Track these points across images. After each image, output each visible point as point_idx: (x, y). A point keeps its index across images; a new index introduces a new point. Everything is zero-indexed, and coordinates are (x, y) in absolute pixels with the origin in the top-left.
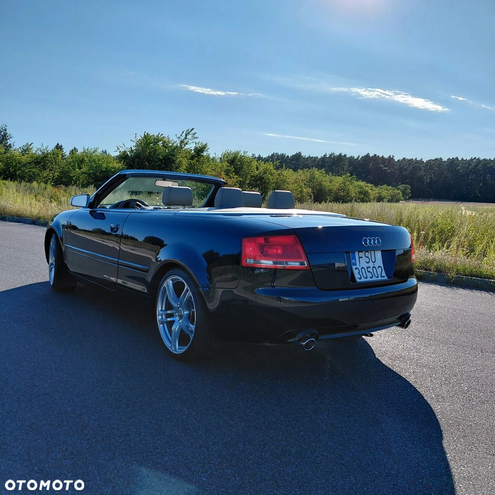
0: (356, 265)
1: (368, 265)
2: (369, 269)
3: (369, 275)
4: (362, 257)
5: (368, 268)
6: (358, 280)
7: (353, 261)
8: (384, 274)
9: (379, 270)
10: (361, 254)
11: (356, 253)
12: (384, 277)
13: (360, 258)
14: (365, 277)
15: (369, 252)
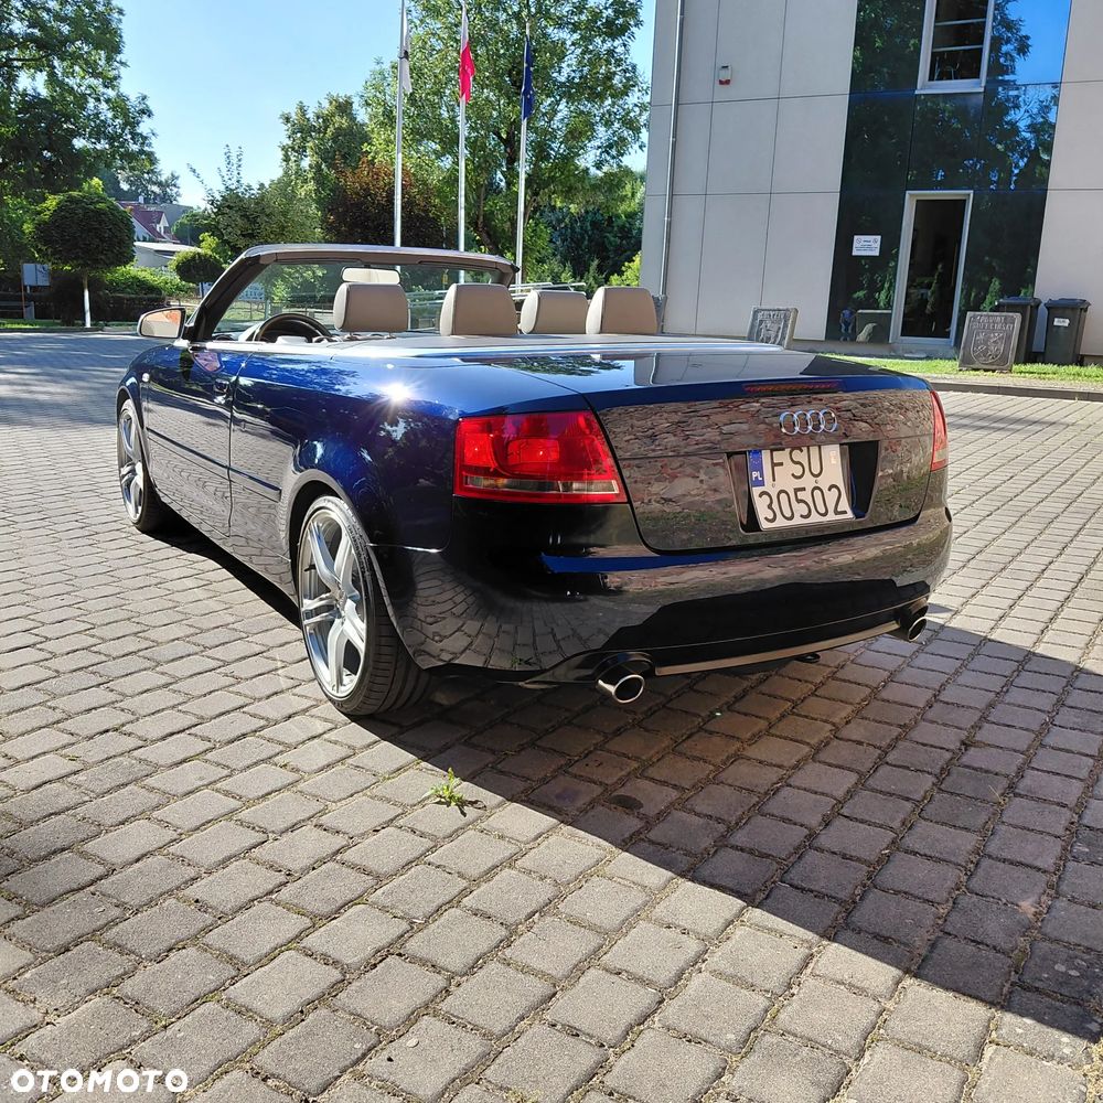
0: (762, 483)
1: (799, 484)
2: (801, 495)
3: (801, 509)
4: (781, 464)
5: (796, 490)
6: (765, 525)
7: (755, 474)
8: (845, 505)
9: (831, 496)
10: (779, 456)
11: (766, 455)
12: (845, 512)
13: (774, 465)
14: (788, 514)
15: (805, 449)
